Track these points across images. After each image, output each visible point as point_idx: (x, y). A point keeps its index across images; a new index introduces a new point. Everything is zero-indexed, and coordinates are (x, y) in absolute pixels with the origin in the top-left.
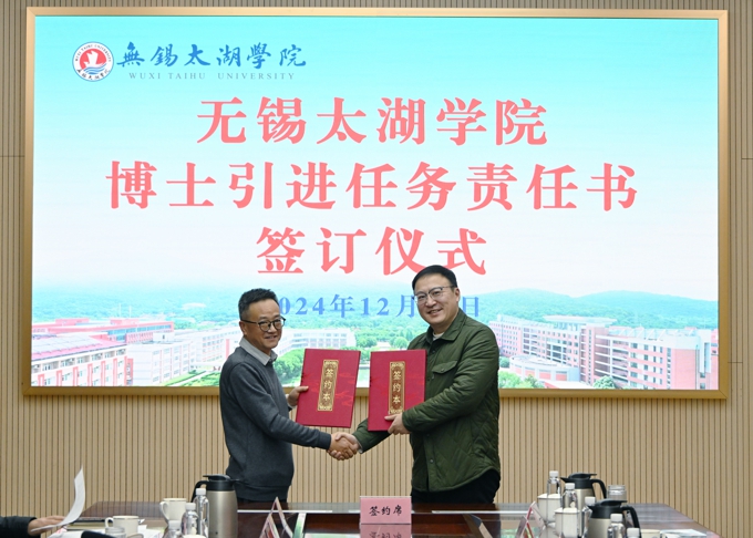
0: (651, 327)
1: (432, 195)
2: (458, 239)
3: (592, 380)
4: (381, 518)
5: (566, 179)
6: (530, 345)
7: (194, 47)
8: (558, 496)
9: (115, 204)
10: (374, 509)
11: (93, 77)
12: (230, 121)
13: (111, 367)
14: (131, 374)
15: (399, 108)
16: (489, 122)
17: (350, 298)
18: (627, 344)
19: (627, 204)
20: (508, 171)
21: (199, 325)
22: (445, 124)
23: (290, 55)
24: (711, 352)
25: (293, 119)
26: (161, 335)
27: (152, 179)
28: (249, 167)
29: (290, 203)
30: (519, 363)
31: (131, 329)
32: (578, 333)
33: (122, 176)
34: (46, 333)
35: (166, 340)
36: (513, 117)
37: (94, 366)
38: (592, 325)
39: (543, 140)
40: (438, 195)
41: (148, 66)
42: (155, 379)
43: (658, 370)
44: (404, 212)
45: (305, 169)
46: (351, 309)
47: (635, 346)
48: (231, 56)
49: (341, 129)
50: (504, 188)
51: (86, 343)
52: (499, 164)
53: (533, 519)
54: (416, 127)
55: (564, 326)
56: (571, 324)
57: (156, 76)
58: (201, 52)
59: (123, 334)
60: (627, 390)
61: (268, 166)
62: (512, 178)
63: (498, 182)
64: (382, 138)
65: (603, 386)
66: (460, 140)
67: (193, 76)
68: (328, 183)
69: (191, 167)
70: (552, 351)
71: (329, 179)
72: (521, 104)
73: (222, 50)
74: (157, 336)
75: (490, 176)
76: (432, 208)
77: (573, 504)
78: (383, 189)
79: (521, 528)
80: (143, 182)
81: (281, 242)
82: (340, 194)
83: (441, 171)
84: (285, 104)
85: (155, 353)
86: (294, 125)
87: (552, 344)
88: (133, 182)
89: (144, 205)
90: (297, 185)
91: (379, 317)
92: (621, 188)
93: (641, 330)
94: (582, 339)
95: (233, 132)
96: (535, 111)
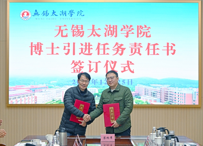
0: (180, 87)
1: (119, 51)
2: (127, 63)
3: (164, 102)
4: (106, 140)
5: (156, 47)
6: (146, 92)
7: (53, 11)
8: (155, 134)
9: (32, 54)
10: (104, 137)
11: (26, 19)
12: (63, 31)
13: (31, 99)
14: (36, 100)
15: (110, 27)
16: (135, 31)
17: (97, 80)
18: (173, 92)
19: (173, 54)
20: (140, 45)
21: (55, 87)
22: (123, 32)
23: (80, 13)
24: (196, 94)
25: (81, 31)
26: (45, 90)
27: (42, 47)
28: (69, 44)
29: (80, 54)
30: (143, 97)
31: (36, 88)
32: (160, 89)
33: (34, 46)
34: (13, 89)
35: (46, 91)
36: (141, 30)
37: (26, 98)
38: (164, 87)
39: (150, 36)
40: (121, 51)
41: (41, 16)
42: (43, 102)
43: (182, 99)
44: (111, 56)
45: (84, 44)
46: (97, 83)
47: (175, 93)
48: (64, 13)
49: (94, 33)
50: (139, 49)
51: (24, 92)
52: (138, 43)
53: (149, 140)
54: (115, 33)
55: (156, 87)
56: (158, 87)
57: (43, 19)
58: (55, 12)
59: (34, 90)
60: (173, 105)
61: (74, 44)
62: (141, 47)
63: (138, 48)
64: (106, 36)
65: (167, 104)
66: (127, 36)
67: (53, 19)
68: (90, 48)
69: (53, 44)
70: (152, 94)
71: (91, 47)
72: (144, 26)
73: (61, 12)
74: (43, 90)
75: (135, 46)
76: (119, 55)
77: (160, 136)
78: (106, 50)
79: (145, 142)
80: (39, 48)
81: (77, 64)
82: (94, 51)
83: (122, 45)
84: (79, 27)
85: (43, 95)
86: (81, 32)
87: (153, 92)
88: (37, 48)
89: (40, 54)
90: (82, 49)
91: (105, 85)
92: (172, 49)
93: (177, 88)
94: (161, 91)
95: (64, 34)
96: (148, 28)
